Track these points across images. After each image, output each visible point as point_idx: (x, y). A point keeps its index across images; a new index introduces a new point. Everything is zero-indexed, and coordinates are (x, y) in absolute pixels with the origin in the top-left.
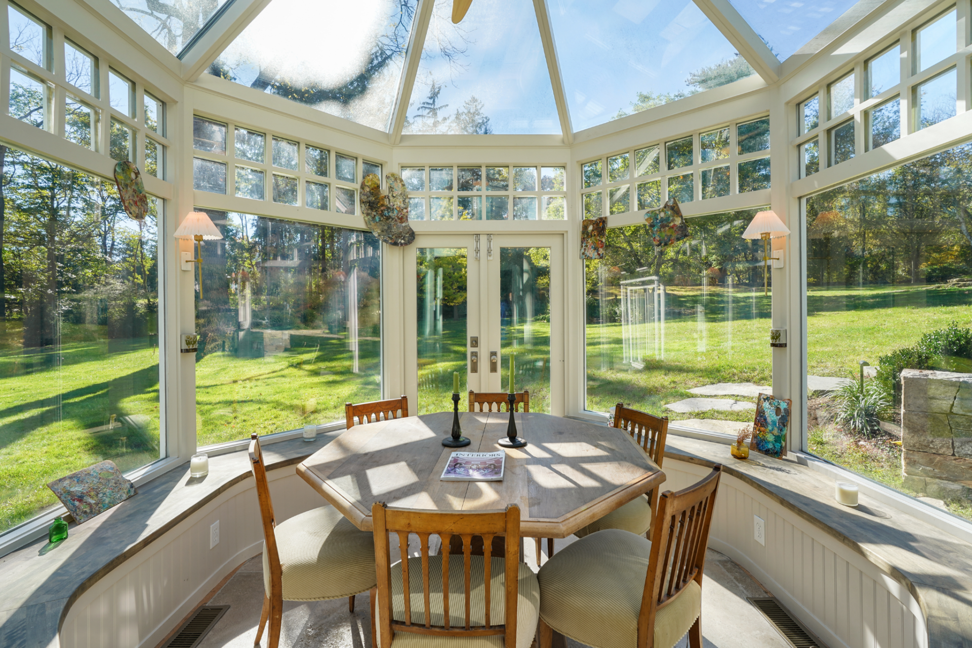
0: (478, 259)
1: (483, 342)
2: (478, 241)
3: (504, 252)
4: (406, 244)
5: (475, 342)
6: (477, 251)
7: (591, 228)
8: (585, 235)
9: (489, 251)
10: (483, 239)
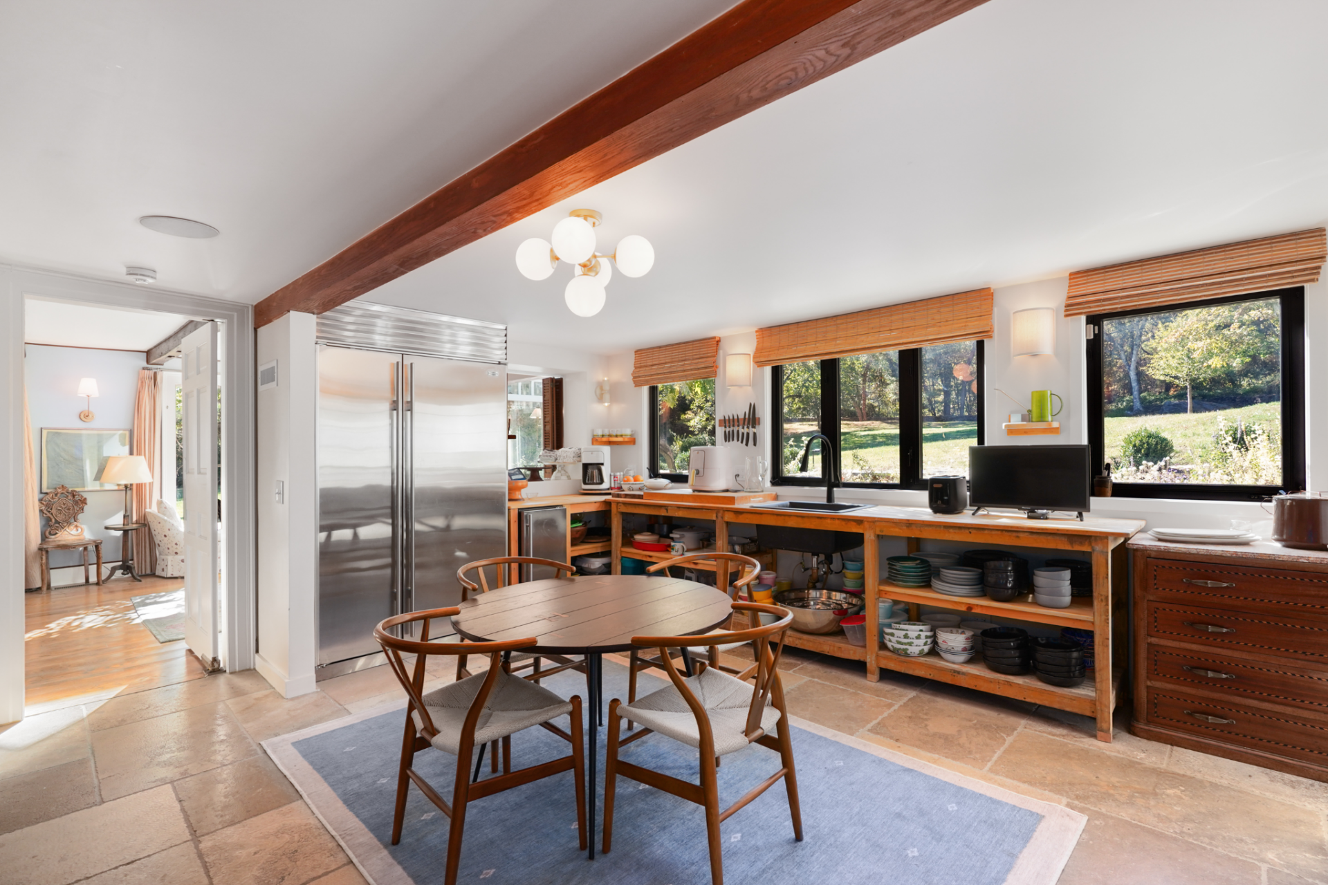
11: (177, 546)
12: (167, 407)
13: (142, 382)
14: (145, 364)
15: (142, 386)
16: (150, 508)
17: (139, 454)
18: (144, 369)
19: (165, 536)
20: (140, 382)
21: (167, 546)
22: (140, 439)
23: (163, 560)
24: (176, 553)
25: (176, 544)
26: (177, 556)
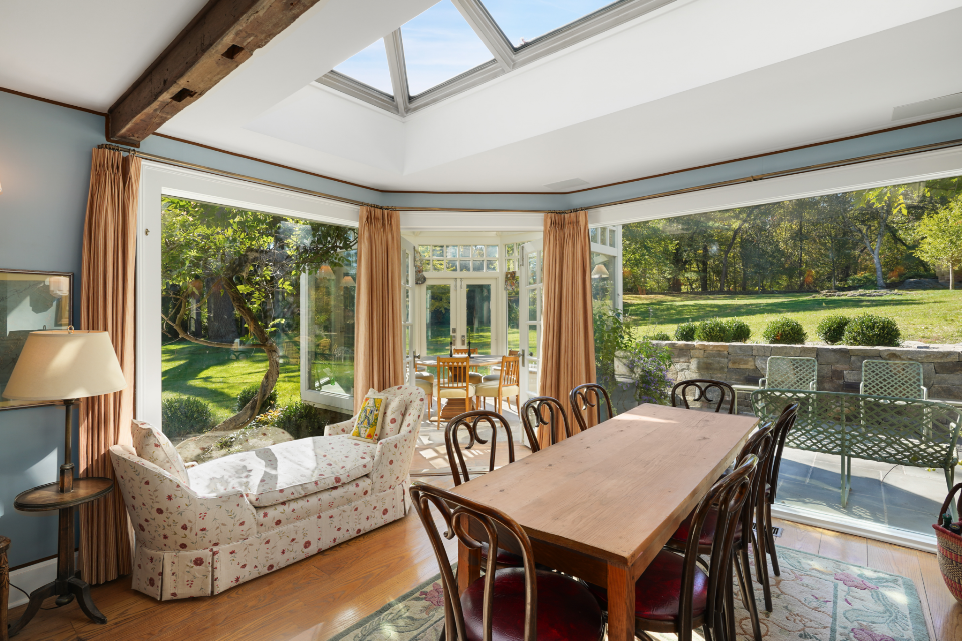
0: (456, 290)
1: (458, 331)
2: (456, 281)
3: (468, 286)
4: (422, 284)
5: (454, 331)
6: (456, 286)
7: (509, 276)
8: (507, 279)
9: (461, 287)
10: (459, 281)
11: (187, 532)
12: (147, 232)
13: (98, 175)
14: (103, 140)
15: (98, 182)
16: (116, 443)
17: (93, 326)
18: (100, 147)
19: (160, 511)
20: (93, 173)
21: (162, 532)
22: (95, 293)
23: (152, 559)
24: (184, 546)
25: (185, 527)
26: (183, 553)
